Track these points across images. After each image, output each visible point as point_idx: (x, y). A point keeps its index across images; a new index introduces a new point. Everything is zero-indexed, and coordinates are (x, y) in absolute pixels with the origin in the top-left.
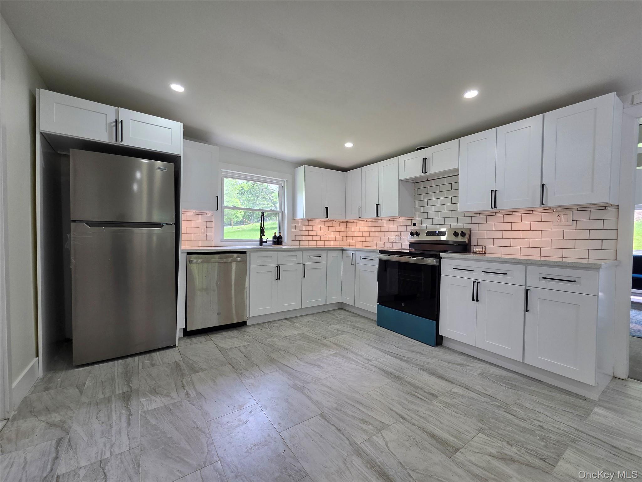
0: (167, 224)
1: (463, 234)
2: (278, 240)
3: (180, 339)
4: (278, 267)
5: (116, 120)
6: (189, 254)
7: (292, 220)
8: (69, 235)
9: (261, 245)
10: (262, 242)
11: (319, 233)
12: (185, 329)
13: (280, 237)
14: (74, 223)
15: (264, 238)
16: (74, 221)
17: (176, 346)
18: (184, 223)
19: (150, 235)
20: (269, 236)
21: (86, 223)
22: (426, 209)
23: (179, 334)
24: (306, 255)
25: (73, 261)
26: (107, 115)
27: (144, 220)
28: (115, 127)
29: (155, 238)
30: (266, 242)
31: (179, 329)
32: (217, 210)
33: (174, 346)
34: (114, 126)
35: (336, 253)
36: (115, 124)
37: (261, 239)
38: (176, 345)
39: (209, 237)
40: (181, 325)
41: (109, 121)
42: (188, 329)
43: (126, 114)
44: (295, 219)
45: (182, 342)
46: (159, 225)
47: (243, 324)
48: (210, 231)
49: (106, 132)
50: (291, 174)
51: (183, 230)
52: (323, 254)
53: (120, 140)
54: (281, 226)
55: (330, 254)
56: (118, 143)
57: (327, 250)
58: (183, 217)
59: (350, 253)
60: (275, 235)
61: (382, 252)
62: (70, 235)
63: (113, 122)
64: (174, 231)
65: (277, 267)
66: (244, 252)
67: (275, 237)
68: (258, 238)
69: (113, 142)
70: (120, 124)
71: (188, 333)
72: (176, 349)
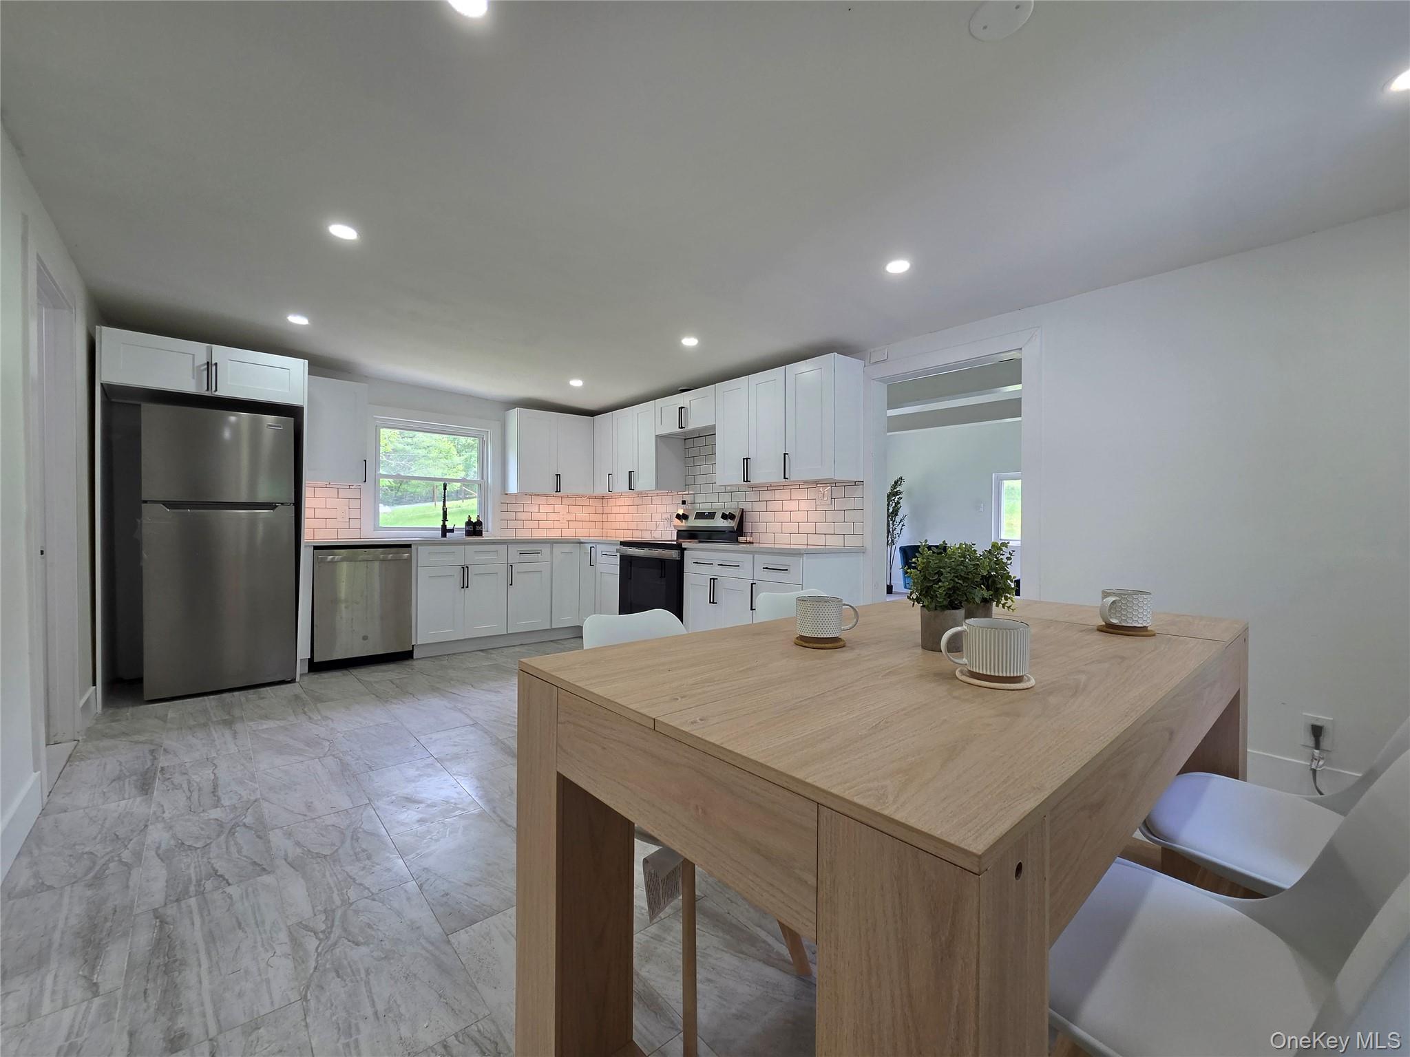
0: (282, 504)
1: (732, 517)
2: (474, 528)
3: (301, 675)
4: (465, 570)
5: (208, 363)
6: (316, 548)
7: (502, 494)
8: (139, 521)
9: (444, 535)
10: (445, 531)
11: (552, 516)
12: (311, 660)
13: (479, 523)
14: (145, 504)
15: (449, 525)
16: (145, 502)
17: (297, 680)
18: (308, 503)
19: (253, 522)
20: (457, 522)
21: (163, 504)
22: (700, 479)
23: (301, 668)
24: (514, 550)
25: (145, 556)
26: (193, 355)
27: (243, 498)
28: (206, 372)
29: (261, 529)
30: (452, 531)
31: (301, 660)
32: (365, 481)
33: (293, 681)
34: (204, 370)
35: (567, 548)
36: (206, 366)
37: (444, 526)
38: (295, 679)
39: (354, 524)
40: (303, 652)
41: (197, 364)
42: (316, 660)
43: (221, 353)
44: (507, 494)
45: (306, 678)
46: (270, 506)
47: (407, 656)
48: (355, 514)
49: (194, 378)
50: (498, 420)
51: (307, 512)
52: (545, 550)
53: (214, 389)
54: (483, 505)
55: (558, 549)
56: (209, 392)
57: (552, 542)
58: (307, 493)
59: (589, 546)
60: (469, 520)
61: (622, 543)
62: (141, 521)
63: (204, 365)
64: (293, 515)
65: (463, 568)
66: (409, 546)
67: (469, 523)
68: (440, 525)
69: (203, 391)
70: (214, 368)
71: (315, 667)
72: (296, 684)
